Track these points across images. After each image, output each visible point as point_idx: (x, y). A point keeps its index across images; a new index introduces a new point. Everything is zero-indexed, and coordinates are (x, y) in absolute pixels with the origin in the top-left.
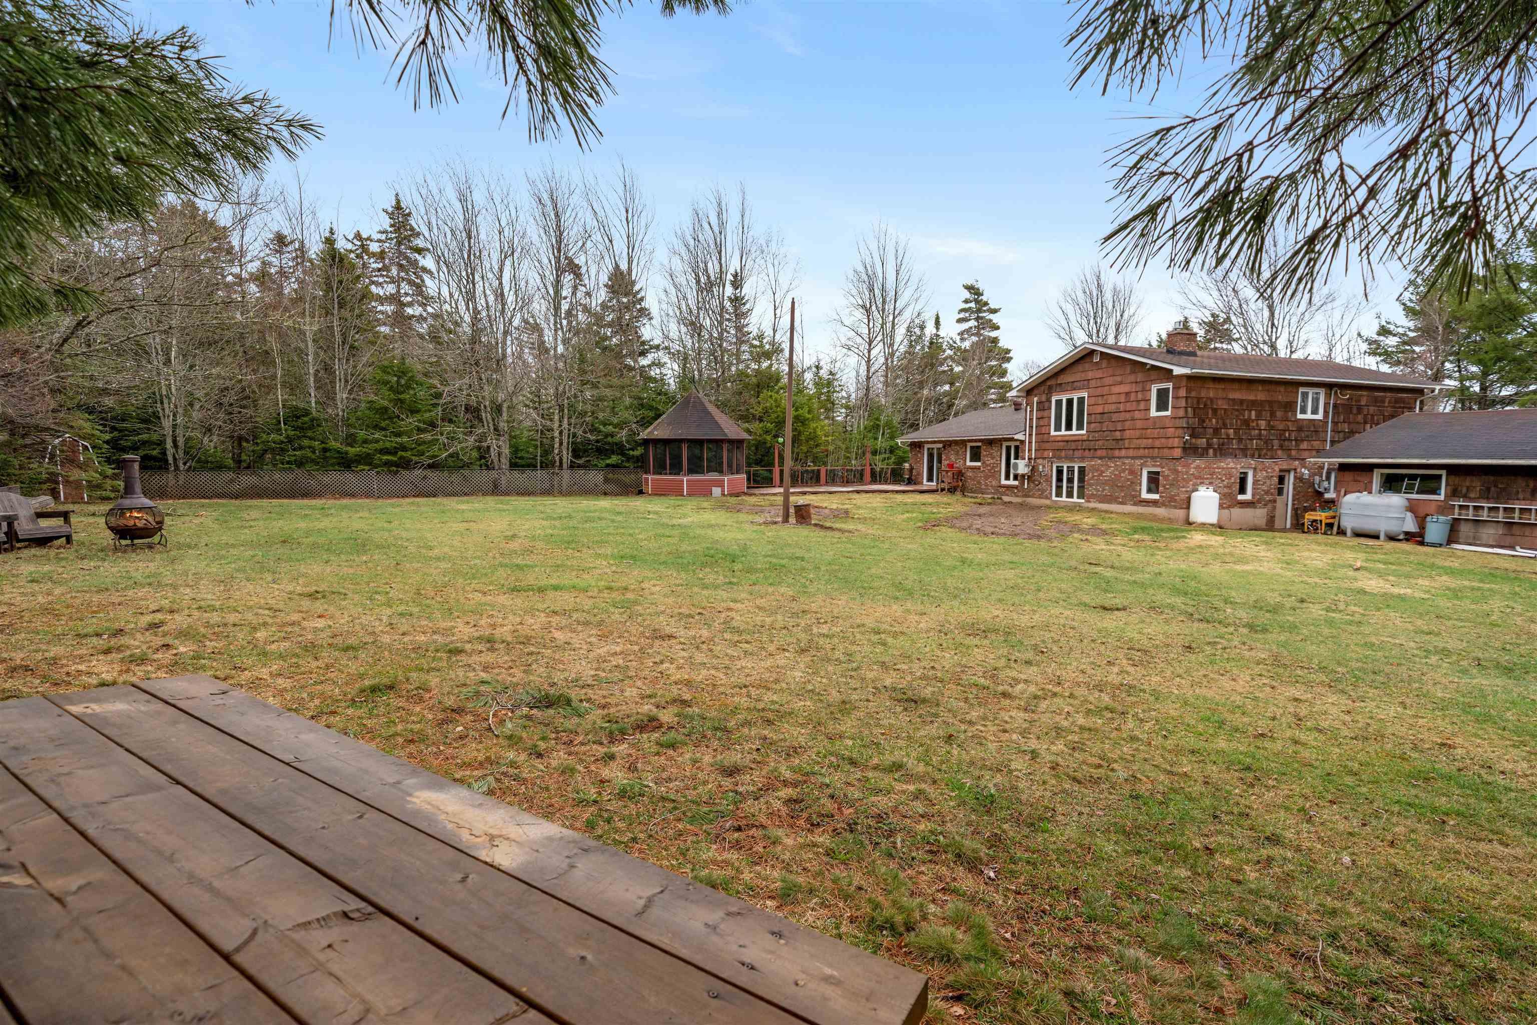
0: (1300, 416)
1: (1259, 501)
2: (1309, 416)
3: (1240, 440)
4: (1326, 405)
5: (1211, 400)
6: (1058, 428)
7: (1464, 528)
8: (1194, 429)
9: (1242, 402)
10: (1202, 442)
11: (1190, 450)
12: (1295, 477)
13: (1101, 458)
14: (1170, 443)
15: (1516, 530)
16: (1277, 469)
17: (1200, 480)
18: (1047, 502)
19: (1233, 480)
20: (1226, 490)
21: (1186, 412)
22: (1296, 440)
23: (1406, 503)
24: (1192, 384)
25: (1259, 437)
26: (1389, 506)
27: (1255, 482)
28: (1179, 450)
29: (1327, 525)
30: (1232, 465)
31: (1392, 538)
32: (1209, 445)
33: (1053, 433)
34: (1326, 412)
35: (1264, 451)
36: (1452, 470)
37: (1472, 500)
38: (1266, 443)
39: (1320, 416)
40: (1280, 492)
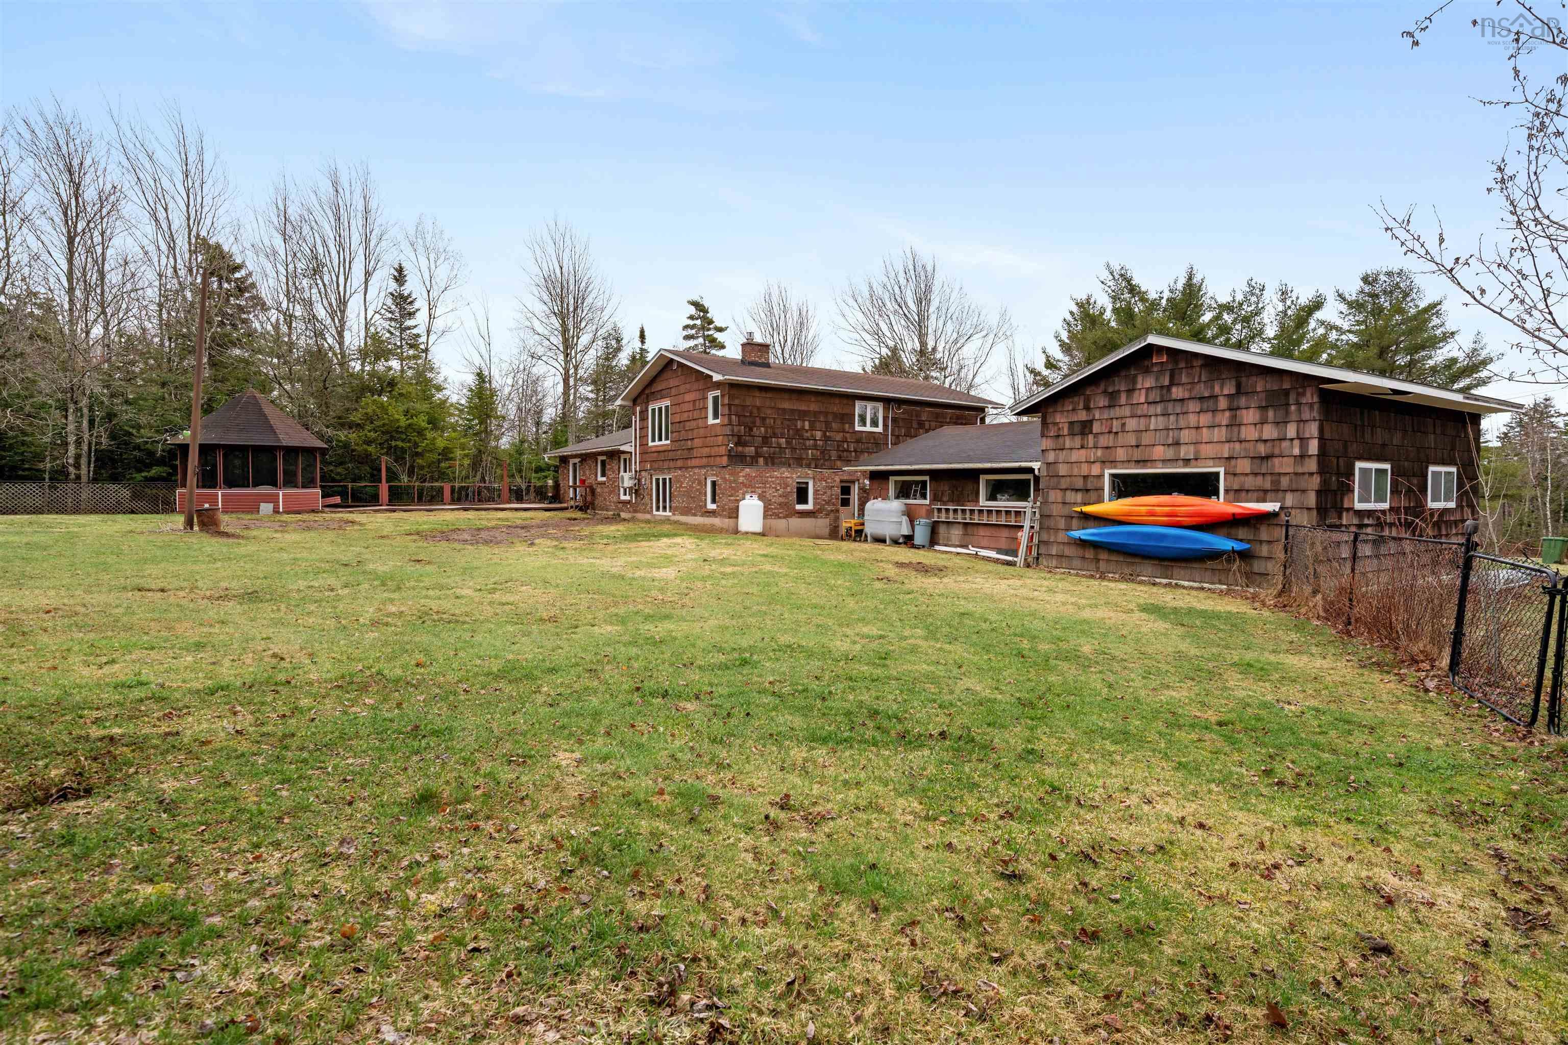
0: (858, 428)
1: (819, 511)
2: (868, 428)
3: (793, 449)
4: (885, 419)
5: (758, 408)
6: (653, 440)
7: (942, 529)
8: (739, 437)
9: (793, 411)
10: (750, 450)
11: (736, 458)
12: (860, 489)
13: (680, 468)
14: (715, 451)
15: (970, 530)
16: (837, 479)
17: (750, 487)
18: (648, 516)
19: (789, 489)
20: (782, 500)
21: (730, 420)
22: (855, 451)
23: (903, 508)
24: (734, 392)
25: (815, 447)
26: (889, 511)
27: (816, 492)
28: (725, 458)
29: (856, 531)
30: (786, 474)
31: (895, 542)
32: (758, 455)
33: (651, 444)
34: (885, 426)
35: (821, 461)
36: (935, 475)
37: (944, 503)
38: (822, 453)
39: (880, 429)
40: (845, 503)
